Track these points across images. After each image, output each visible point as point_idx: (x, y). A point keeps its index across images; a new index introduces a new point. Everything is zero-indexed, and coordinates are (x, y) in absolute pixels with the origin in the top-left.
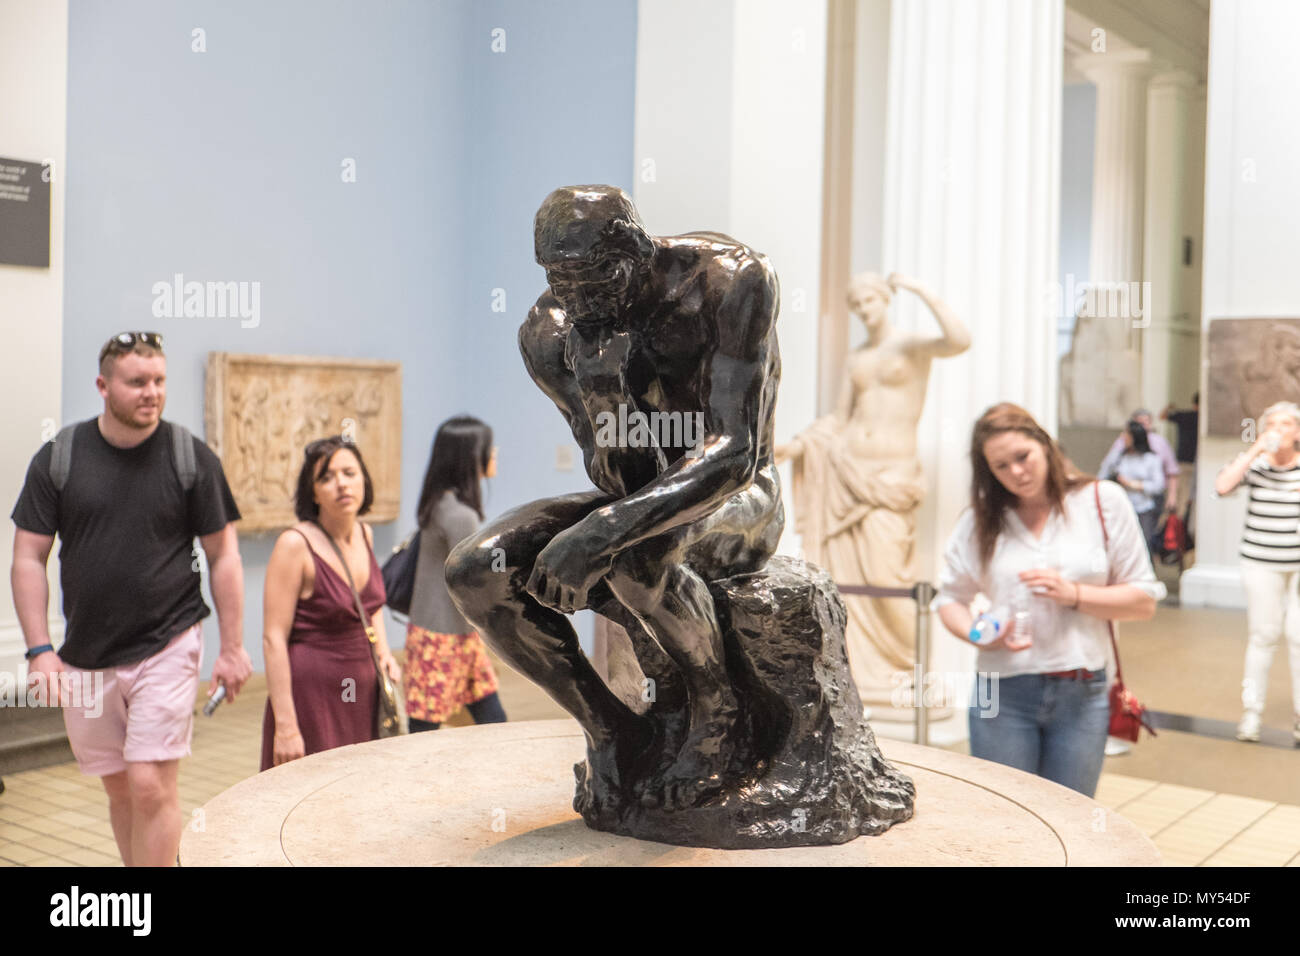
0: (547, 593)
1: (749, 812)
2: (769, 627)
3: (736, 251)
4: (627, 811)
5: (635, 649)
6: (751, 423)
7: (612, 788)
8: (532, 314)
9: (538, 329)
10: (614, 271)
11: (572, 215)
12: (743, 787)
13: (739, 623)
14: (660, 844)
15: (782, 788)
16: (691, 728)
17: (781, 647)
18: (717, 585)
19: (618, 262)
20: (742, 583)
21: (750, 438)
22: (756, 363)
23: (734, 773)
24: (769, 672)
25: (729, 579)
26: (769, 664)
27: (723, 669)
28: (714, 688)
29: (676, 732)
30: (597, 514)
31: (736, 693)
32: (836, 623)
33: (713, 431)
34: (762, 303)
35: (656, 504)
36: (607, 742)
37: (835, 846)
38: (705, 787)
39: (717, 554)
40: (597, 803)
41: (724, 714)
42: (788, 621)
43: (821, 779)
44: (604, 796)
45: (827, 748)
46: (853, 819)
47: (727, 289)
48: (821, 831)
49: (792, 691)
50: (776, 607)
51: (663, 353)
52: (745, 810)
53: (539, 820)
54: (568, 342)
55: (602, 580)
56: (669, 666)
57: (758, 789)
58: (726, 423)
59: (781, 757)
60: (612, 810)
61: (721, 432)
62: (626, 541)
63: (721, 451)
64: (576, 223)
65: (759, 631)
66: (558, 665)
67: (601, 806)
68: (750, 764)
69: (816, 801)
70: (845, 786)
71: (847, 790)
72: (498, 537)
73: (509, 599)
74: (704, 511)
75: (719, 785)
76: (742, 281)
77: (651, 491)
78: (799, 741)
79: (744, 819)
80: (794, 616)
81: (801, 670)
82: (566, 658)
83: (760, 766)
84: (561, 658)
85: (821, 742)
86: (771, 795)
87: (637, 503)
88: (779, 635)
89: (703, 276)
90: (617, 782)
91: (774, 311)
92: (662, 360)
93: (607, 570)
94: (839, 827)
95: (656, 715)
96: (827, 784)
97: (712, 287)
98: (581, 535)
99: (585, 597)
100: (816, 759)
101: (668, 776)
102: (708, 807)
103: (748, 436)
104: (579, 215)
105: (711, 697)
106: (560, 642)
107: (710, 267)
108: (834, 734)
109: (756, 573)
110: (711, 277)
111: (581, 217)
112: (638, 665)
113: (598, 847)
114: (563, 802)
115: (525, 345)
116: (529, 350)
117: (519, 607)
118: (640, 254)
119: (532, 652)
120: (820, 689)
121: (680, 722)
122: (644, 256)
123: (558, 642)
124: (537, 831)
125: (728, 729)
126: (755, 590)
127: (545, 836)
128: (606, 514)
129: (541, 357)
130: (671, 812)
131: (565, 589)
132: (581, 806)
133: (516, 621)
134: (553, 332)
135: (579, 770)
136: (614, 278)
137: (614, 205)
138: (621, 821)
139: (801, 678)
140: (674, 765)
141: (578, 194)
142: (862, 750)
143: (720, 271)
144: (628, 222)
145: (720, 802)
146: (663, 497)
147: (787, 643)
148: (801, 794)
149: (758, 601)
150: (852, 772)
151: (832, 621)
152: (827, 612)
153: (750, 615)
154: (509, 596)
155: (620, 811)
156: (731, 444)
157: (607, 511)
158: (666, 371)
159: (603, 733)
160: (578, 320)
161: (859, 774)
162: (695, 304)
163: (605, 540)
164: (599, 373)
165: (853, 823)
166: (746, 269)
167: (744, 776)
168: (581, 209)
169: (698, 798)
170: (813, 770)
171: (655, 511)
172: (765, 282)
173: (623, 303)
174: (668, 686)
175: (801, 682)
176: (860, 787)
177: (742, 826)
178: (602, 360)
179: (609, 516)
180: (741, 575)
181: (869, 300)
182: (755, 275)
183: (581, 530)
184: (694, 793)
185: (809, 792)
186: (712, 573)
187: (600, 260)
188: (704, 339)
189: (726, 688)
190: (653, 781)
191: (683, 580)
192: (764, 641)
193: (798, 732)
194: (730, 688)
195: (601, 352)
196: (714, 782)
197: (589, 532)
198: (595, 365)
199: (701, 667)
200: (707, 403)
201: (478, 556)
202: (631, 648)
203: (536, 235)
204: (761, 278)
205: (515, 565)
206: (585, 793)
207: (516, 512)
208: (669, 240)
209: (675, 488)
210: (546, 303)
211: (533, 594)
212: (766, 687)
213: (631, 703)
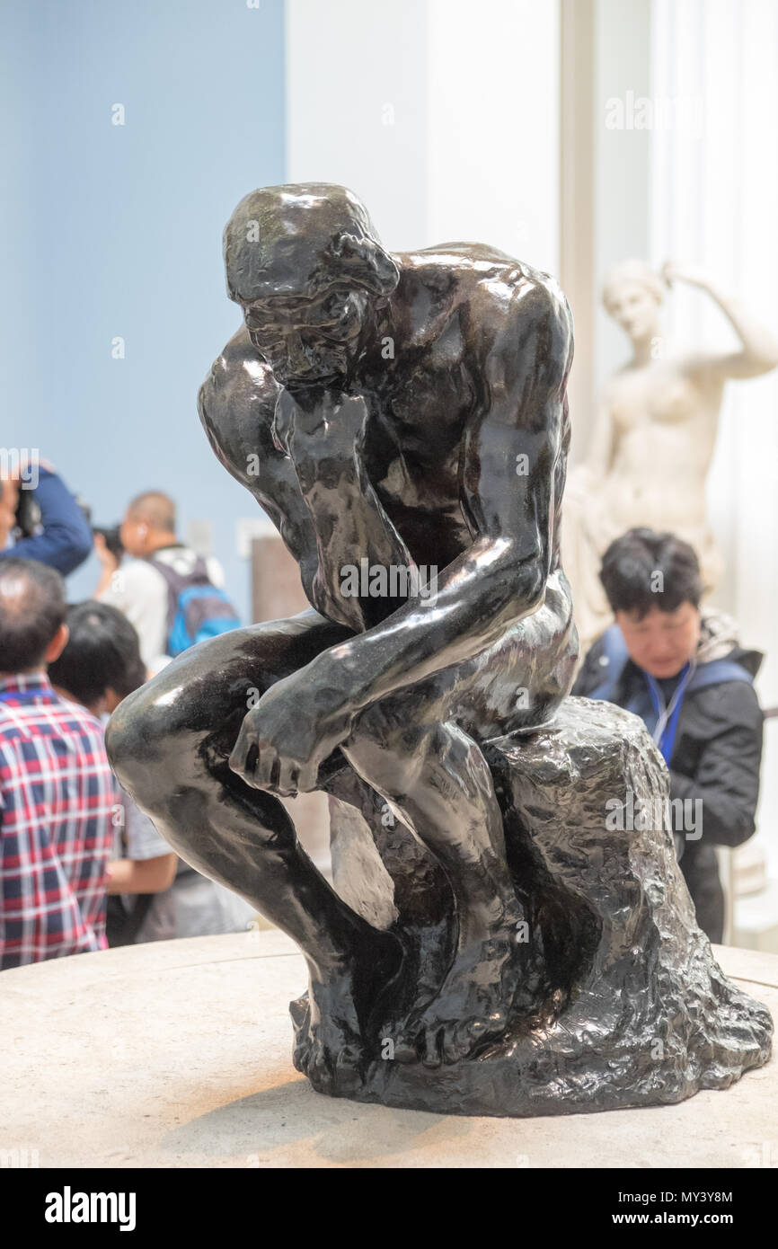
0: (261, 770)
1: (545, 1064)
2: (566, 802)
3: (509, 272)
4: (371, 1068)
5: (375, 840)
6: (539, 517)
7: (349, 1036)
8: (216, 368)
9: (228, 391)
10: (341, 309)
11: (281, 231)
12: (535, 1028)
13: (524, 799)
14: (421, 1113)
15: (591, 1028)
16: (459, 948)
17: (583, 831)
18: (492, 746)
19: (347, 294)
20: (525, 740)
21: (539, 541)
22: (544, 433)
23: (521, 1009)
24: (567, 865)
25: (507, 737)
26: (566, 855)
27: (503, 864)
28: (493, 891)
29: (436, 954)
30: (328, 656)
31: (521, 897)
32: (656, 791)
33: (486, 530)
34: (550, 345)
35: (410, 640)
36: (341, 972)
37: (667, 1108)
38: (483, 1032)
39: (491, 705)
40: (329, 1059)
41: (506, 927)
42: (591, 793)
43: (644, 1014)
44: (337, 1047)
45: (651, 969)
46: (690, 1068)
47: (500, 328)
48: (648, 1087)
49: (599, 892)
50: (575, 774)
51: (408, 421)
52: (540, 1061)
53: (245, 1083)
54: (278, 412)
55: (337, 752)
56: (424, 861)
57: (557, 1029)
58: (504, 520)
59: (587, 984)
60: (350, 1066)
61: (497, 532)
62: (371, 693)
63: (499, 560)
64: (285, 242)
65: (552, 808)
66: (267, 866)
67: (335, 1062)
68: (543, 994)
69: (639, 1044)
70: (677, 1021)
71: (681, 1029)
72: (181, 689)
73: (200, 776)
74: (478, 647)
75: (502, 1027)
76: (520, 316)
77: (404, 620)
78: (612, 962)
79: (539, 1074)
80: (599, 786)
81: (612, 861)
82: (280, 855)
83: (557, 998)
84: (273, 856)
85: (642, 961)
86: (574, 1039)
87: (384, 639)
88: (579, 814)
89: (463, 310)
90: (355, 1027)
91: (566, 356)
92: (406, 430)
93: (345, 734)
94: (671, 1079)
95: (406, 929)
96: (654, 1019)
97: (478, 326)
98: (308, 687)
99: (315, 774)
100: (636, 986)
101: (428, 1017)
102: (486, 1059)
103: (536, 537)
104: (291, 229)
105: (488, 905)
106: (270, 833)
107: (473, 296)
108: (660, 949)
109: (542, 726)
110: (475, 312)
111: (294, 233)
112: (379, 861)
113: (335, 1121)
114: (275, 1056)
115: (209, 414)
116: (215, 423)
117: (214, 788)
118: (378, 282)
119: (230, 848)
120: (639, 887)
121: (441, 940)
122: (384, 284)
123: (267, 834)
124: (244, 1100)
125: (512, 949)
126: (542, 750)
127: (256, 1107)
128: (341, 656)
129: (234, 431)
130: (435, 1067)
131: (285, 764)
132: (306, 1063)
133: (209, 808)
134: (249, 395)
135: (297, 1011)
136: (343, 316)
137: (338, 211)
138: (364, 1082)
139: (612, 872)
140: (436, 1003)
141: (287, 198)
142: (698, 969)
143: (489, 301)
144: (360, 237)
145: (504, 1051)
146: (419, 629)
147: (590, 824)
148: (617, 1036)
149: (548, 767)
150: (686, 1002)
151: (651, 789)
152: (644, 777)
153: (540, 786)
154: (198, 773)
155: (362, 1067)
156: (512, 550)
157: (342, 651)
158: (412, 445)
159: (334, 958)
160: (290, 380)
161: (696, 1004)
162: (452, 350)
163: (341, 693)
164: (326, 456)
165: (690, 1074)
166: (526, 298)
167: (535, 1012)
168: (293, 220)
169: (472, 1046)
170: (633, 1002)
171: (410, 649)
172: (554, 316)
173: (353, 353)
174: (422, 889)
175: (612, 878)
176: (698, 1022)
177: (538, 1084)
178: (329, 438)
179: (346, 658)
180: (521, 730)
181: (634, 300)
182: (539, 306)
183: (305, 680)
184: (468, 1040)
185: (628, 1032)
186: (484, 730)
187: (323, 293)
188: (467, 398)
189: (508, 892)
190: (407, 1026)
191: (449, 745)
192: (559, 822)
193: (609, 949)
194: (513, 891)
195: (327, 425)
196: (494, 1023)
197: (319, 682)
198: (319, 445)
199: (474, 864)
200: (475, 491)
201: (154, 718)
202: (370, 838)
203: (227, 259)
204: (547, 309)
205: (207, 728)
206: (310, 1045)
207: (201, 651)
208: (412, 258)
209: (437, 615)
210: (236, 352)
211: (239, 771)
212: (563, 885)
213: (368, 915)
